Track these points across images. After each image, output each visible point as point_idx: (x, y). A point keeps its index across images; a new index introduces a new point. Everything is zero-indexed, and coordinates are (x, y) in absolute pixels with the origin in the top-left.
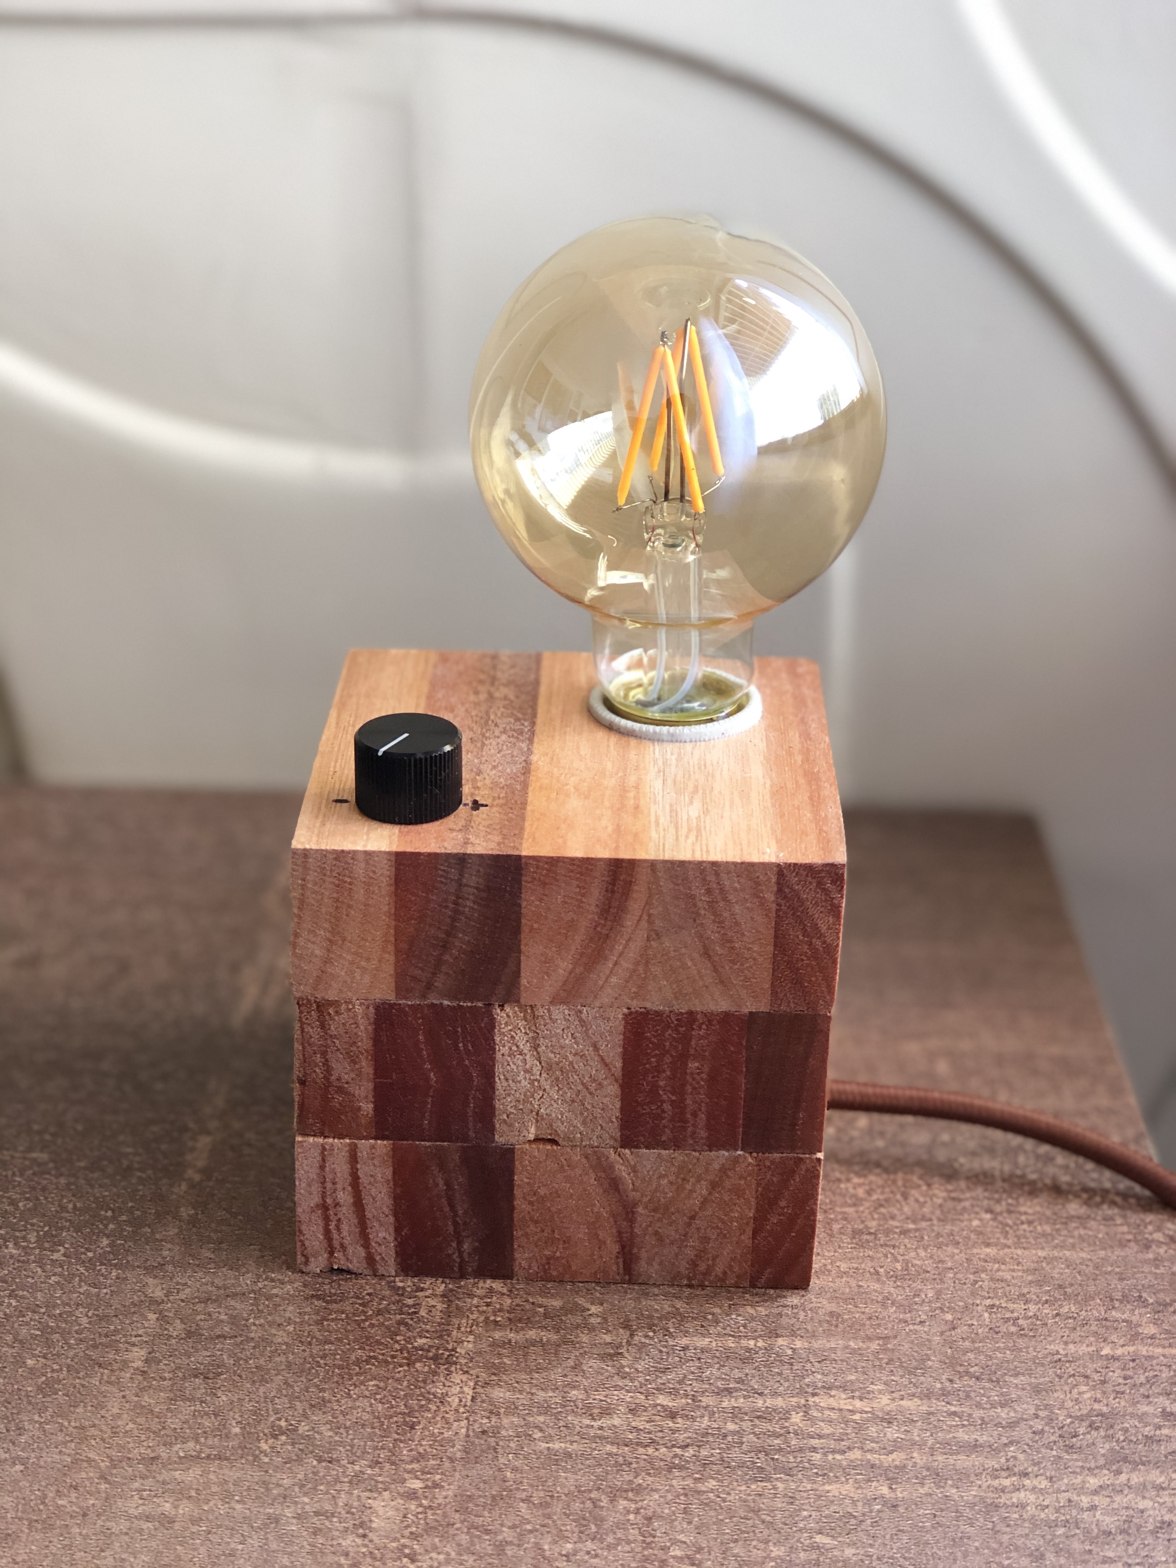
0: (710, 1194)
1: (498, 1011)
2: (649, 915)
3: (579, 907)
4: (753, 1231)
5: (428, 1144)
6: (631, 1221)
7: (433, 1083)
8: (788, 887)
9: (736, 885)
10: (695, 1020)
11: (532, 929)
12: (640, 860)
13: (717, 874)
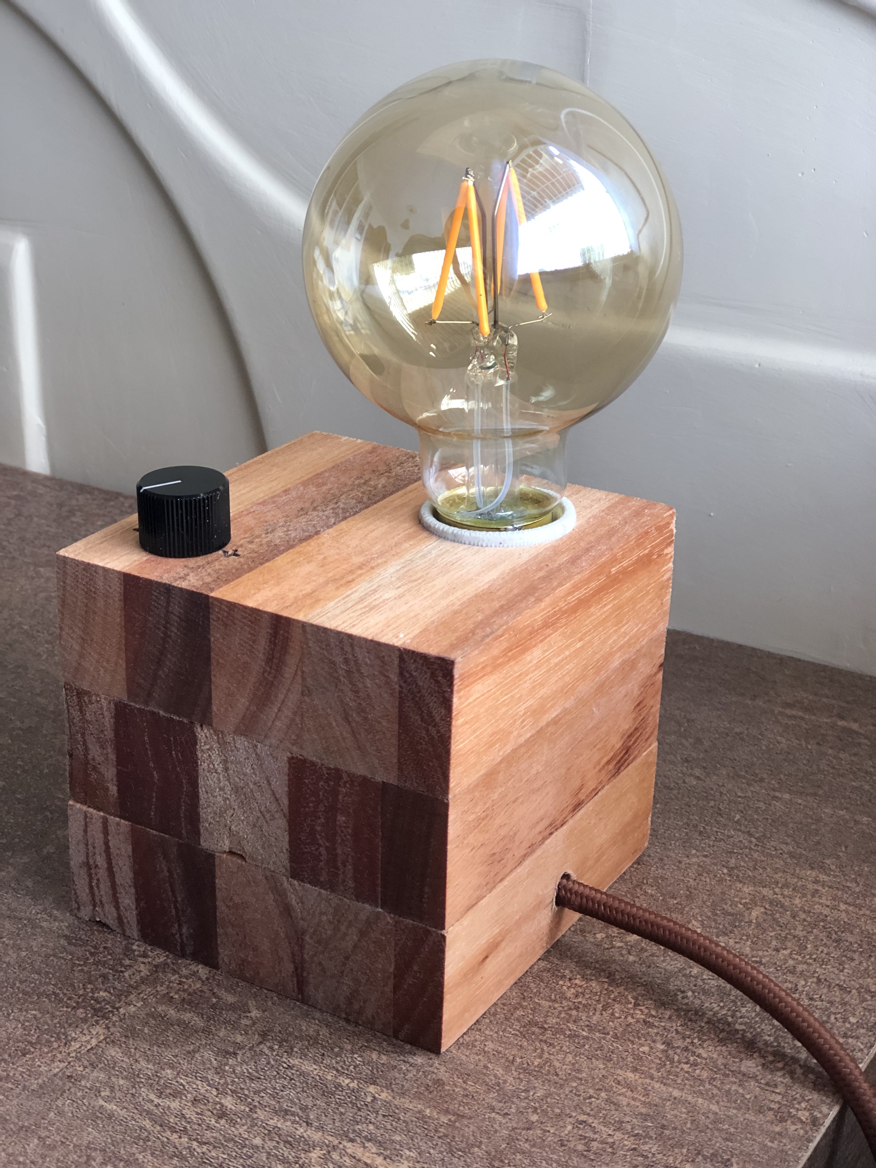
0: (359, 941)
1: (199, 729)
2: (303, 672)
3: (251, 652)
4: (394, 987)
5: (154, 832)
6: (302, 947)
7: (156, 781)
8: (408, 671)
9: (367, 660)
10: (341, 778)
11: (218, 663)
12: (294, 620)
13: (352, 646)
